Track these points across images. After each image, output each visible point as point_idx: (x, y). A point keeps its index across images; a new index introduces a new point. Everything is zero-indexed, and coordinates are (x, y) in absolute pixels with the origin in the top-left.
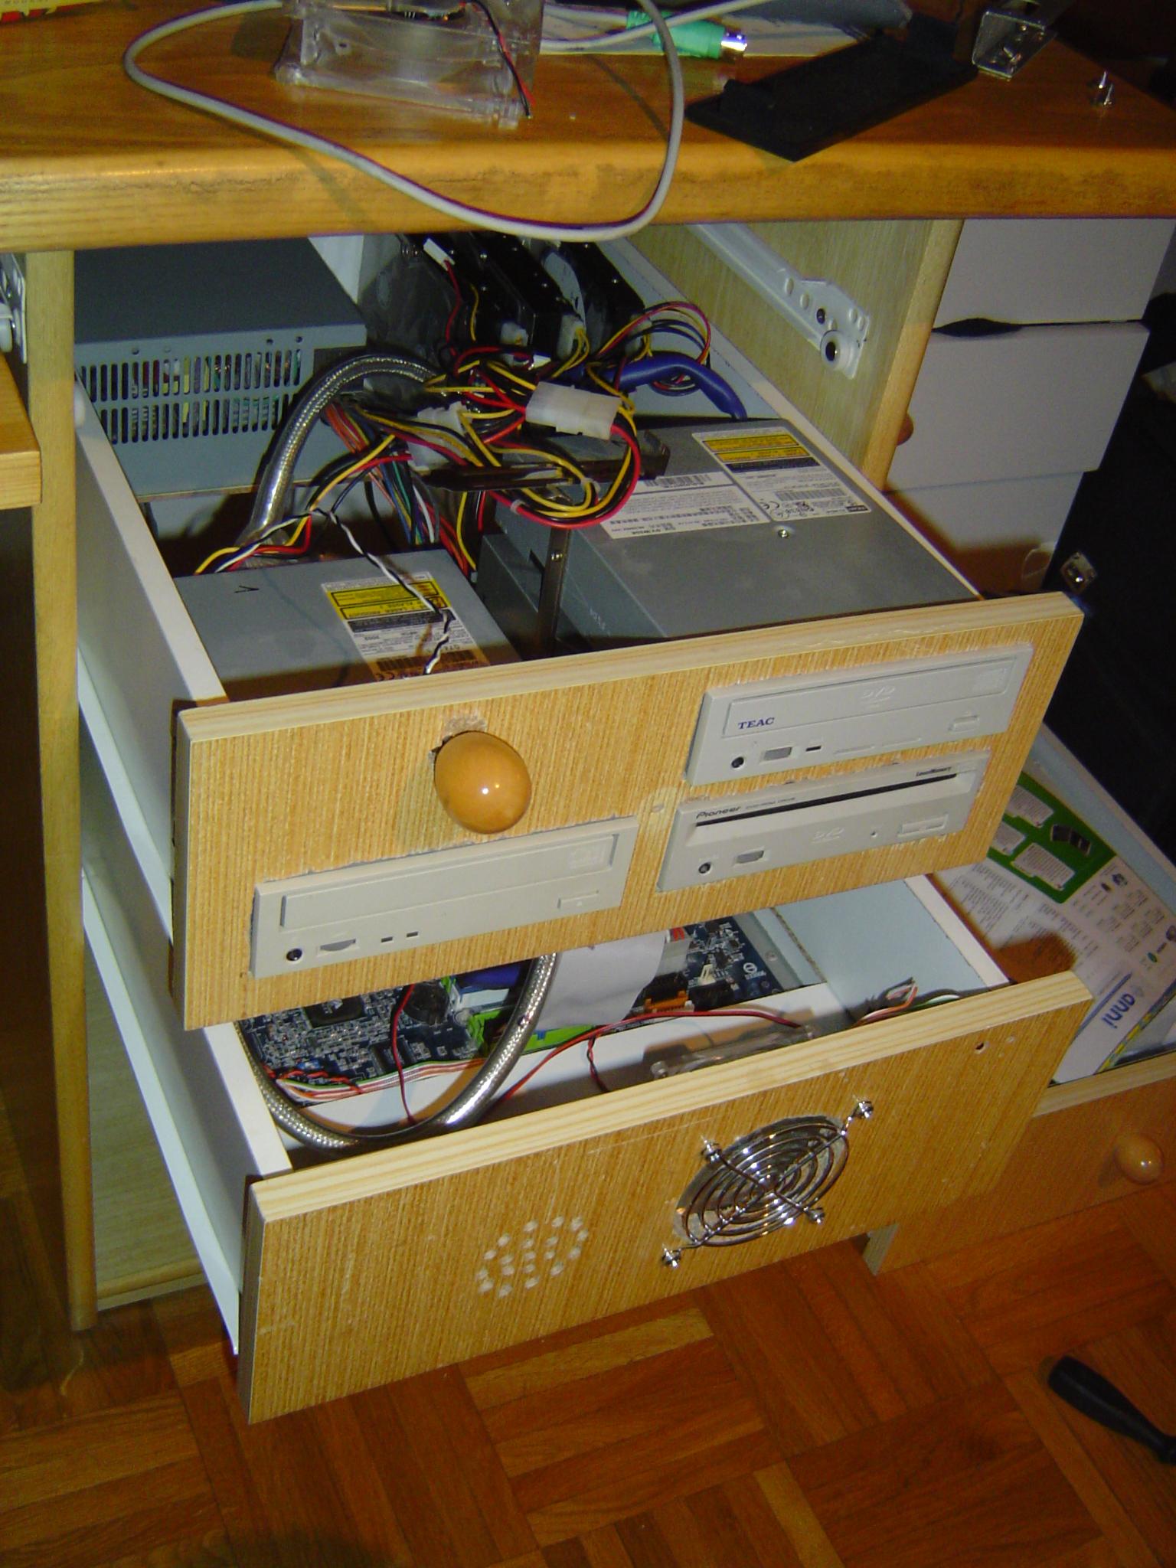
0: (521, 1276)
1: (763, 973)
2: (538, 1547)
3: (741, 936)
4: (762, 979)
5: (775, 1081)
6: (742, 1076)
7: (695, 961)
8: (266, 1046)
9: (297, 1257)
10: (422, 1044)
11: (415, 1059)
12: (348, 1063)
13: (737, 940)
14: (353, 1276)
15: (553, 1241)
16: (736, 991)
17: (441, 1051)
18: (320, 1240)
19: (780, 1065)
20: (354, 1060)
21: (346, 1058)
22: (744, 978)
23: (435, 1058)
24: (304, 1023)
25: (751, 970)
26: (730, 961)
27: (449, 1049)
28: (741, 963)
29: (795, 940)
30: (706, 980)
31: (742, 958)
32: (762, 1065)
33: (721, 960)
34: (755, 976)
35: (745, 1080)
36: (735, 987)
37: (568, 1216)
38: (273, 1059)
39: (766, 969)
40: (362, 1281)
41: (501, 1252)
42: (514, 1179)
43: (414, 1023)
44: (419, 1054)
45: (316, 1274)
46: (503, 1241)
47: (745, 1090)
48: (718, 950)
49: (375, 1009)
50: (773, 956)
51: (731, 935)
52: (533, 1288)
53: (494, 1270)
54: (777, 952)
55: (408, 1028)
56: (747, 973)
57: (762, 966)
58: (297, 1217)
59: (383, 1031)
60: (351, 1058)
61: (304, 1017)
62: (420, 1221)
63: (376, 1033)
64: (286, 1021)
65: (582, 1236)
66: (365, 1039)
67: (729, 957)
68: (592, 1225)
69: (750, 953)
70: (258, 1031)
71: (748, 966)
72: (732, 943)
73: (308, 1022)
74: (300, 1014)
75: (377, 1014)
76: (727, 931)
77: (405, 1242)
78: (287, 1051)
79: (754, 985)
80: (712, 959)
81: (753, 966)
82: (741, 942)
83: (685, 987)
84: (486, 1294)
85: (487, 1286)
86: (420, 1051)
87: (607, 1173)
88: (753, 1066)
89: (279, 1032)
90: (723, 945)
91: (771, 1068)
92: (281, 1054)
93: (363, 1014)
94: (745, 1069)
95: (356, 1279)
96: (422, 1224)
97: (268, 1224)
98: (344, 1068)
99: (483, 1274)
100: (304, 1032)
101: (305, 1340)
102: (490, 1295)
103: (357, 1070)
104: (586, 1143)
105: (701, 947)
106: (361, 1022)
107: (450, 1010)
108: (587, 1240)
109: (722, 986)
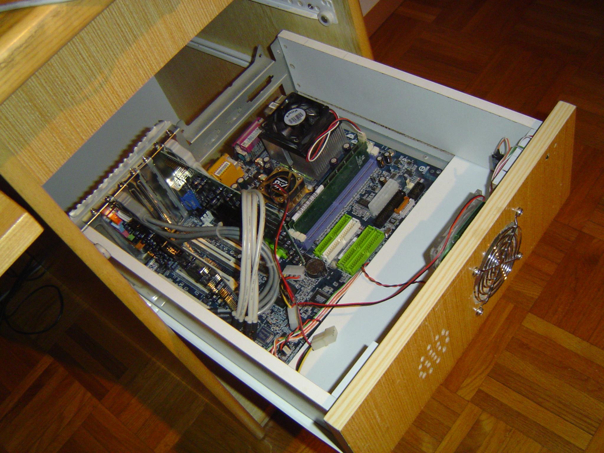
0: (433, 363)
1: (428, 167)
2: (468, 401)
3: (410, 158)
4: (429, 170)
5: (485, 231)
6: (471, 238)
7: (400, 180)
8: (272, 328)
9: (358, 428)
10: (327, 287)
11: (328, 295)
12: (306, 313)
13: (409, 161)
14: (379, 415)
15: (438, 343)
16: (424, 181)
17: (335, 284)
18: (362, 418)
19: (482, 222)
20: (307, 311)
21: (303, 312)
22: (423, 174)
23: (336, 289)
24: (279, 309)
25: (423, 169)
26: (413, 171)
27: (338, 281)
28: (417, 169)
29: (431, 146)
30: (410, 186)
31: (416, 166)
32: (475, 227)
33: (410, 173)
34: (426, 170)
35: (473, 239)
36: (422, 181)
37: (439, 333)
38: (278, 331)
39: (428, 165)
40: (383, 413)
41: (423, 363)
42: (416, 341)
43: (318, 280)
44: (329, 291)
45: (366, 426)
46: (422, 359)
47: (476, 243)
48: (406, 170)
49: (300, 285)
50: (426, 157)
51: (406, 160)
52: (440, 362)
53: (425, 369)
54: (426, 154)
55: (317, 283)
56: (422, 172)
57: (426, 165)
58: (350, 420)
59: (309, 291)
60: (305, 311)
61: (277, 307)
62: (391, 381)
63: (307, 294)
64: (271, 313)
65: (447, 333)
66: (305, 299)
67: (411, 170)
68: (448, 328)
69: (417, 162)
70: (265, 324)
71: (421, 168)
72: (409, 163)
73: (280, 308)
74: (274, 306)
75: (302, 286)
76: (403, 159)
77: (390, 390)
78: (281, 325)
79: (428, 174)
80: (406, 175)
81: (423, 167)
82: (411, 160)
83: (405, 194)
84: (426, 377)
85: (424, 375)
86: (328, 290)
87: (445, 310)
88: (472, 230)
89: (272, 319)
90: (406, 166)
91: (480, 225)
92: (279, 328)
93: (297, 290)
94: (470, 234)
95: (381, 415)
96: (393, 381)
97: (341, 431)
98: (306, 317)
99: (421, 373)
100: (281, 313)
101: (374, 444)
102: (428, 376)
103: (311, 314)
104: (433, 308)
105: (399, 173)
106: (298, 293)
107: (327, 265)
108: (449, 333)
109: (418, 184)
